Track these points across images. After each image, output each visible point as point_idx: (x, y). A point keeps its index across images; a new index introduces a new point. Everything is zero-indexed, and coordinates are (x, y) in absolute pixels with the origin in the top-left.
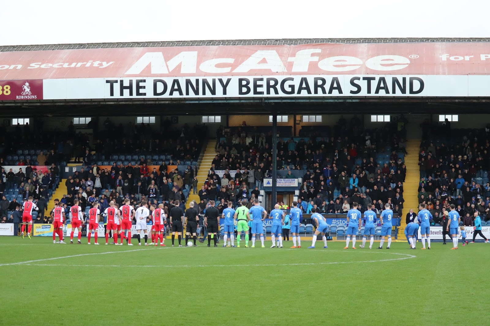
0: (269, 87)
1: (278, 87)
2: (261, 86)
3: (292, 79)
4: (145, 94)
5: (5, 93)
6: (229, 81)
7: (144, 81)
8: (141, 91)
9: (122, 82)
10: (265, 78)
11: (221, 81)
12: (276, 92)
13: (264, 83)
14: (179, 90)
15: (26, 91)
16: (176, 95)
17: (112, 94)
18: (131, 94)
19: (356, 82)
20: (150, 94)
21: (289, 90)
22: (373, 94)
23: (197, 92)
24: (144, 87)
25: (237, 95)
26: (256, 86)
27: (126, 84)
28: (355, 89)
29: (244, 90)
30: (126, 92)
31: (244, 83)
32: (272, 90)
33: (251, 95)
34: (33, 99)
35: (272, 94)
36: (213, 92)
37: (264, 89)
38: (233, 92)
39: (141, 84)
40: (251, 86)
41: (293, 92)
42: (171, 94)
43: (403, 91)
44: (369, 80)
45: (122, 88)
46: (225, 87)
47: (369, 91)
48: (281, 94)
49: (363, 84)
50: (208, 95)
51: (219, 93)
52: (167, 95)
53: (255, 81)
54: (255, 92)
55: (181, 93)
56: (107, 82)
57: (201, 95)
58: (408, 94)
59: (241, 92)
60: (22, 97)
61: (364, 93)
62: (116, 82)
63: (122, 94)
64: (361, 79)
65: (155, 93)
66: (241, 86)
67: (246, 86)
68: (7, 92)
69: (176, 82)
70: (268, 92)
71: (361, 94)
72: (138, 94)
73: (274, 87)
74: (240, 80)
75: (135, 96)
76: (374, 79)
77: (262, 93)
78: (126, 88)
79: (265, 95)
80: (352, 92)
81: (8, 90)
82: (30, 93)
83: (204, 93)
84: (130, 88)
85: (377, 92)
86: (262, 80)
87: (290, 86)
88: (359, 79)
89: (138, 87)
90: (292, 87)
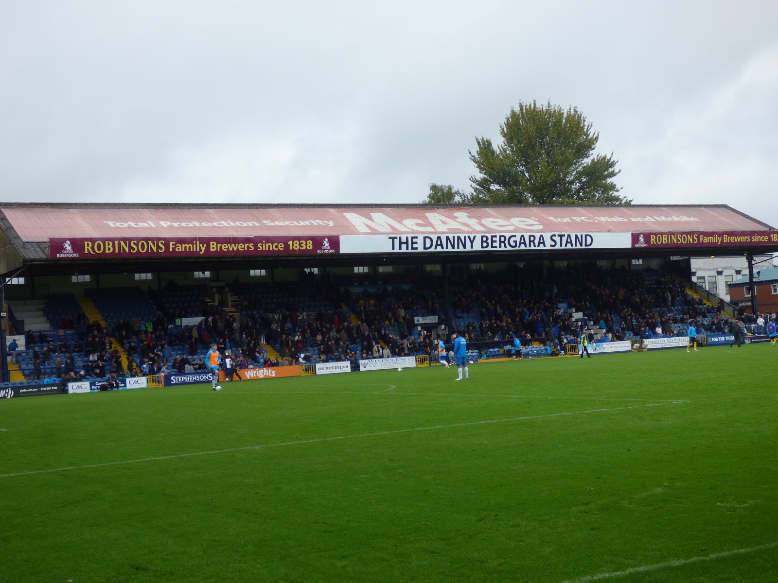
0: (501, 242)
1: (506, 242)
2: (495, 241)
3: (515, 236)
4: (417, 249)
5: (308, 248)
6: (475, 237)
7: (416, 238)
8: (415, 246)
9: (400, 238)
10: (498, 235)
11: (469, 237)
12: (505, 247)
13: (497, 239)
14: (441, 245)
15: (326, 245)
16: (439, 249)
17: (393, 248)
18: (407, 248)
19: (554, 238)
20: (421, 249)
21: (513, 244)
22: (563, 247)
23: (453, 247)
24: (416, 243)
25: (480, 249)
26: (492, 242)
27: (404, 240)
28: (553, 243)
29: (485, 245)
30: (404, 246)
31: (485, 239)
32: (503, 244)
33: (489, 248)
34: (332, 253)
35: (503, 248)
36: (464, 247)
37: (497, 244)
38: (477, 247)
39: (415, 240)
40: (489, 241)
41: (516, 246)
42: (436, 248)
43: (581, 245)
44: (561, 236)
45: (401, 243)
46: (472, 242)
47: (561, 246)
48: (509, 248)
49: (557, 239)
50: (461, 249)
51: (468, 248)
52: (432, 250)
53: (492, 237)
54: (492, 247)
55: (442, 248)
56: (390, 238)
57: (456, 249)
58: (584, 247)
59: (482, 247)
60: (323, 251)
61: (558, 247)
62: (396, 238)
63: (400, 248)
64: (557, 236)
65: (425, 248)
66: (482, 242)
67: (486, 242)
68: (310, 247)
69: (439, 238)
70: (500, 247)
71: (556, 247)
72: (412, 248)
73: (504, 242)
74: (482, 237)
75: (410, 250)
76: (564, 235)
77: (496, 247)
78: (404, 243)
79: (498, 249)
80: (551, 246)
81: (311, 245)
82: (329, 248)
83: (458, 248)
84: (407, 243)
85: (566, 246)
86: (496, 236)
87: (514, 241)
88: (555, 235)
89: (413, 243)
90: (515, 242)
